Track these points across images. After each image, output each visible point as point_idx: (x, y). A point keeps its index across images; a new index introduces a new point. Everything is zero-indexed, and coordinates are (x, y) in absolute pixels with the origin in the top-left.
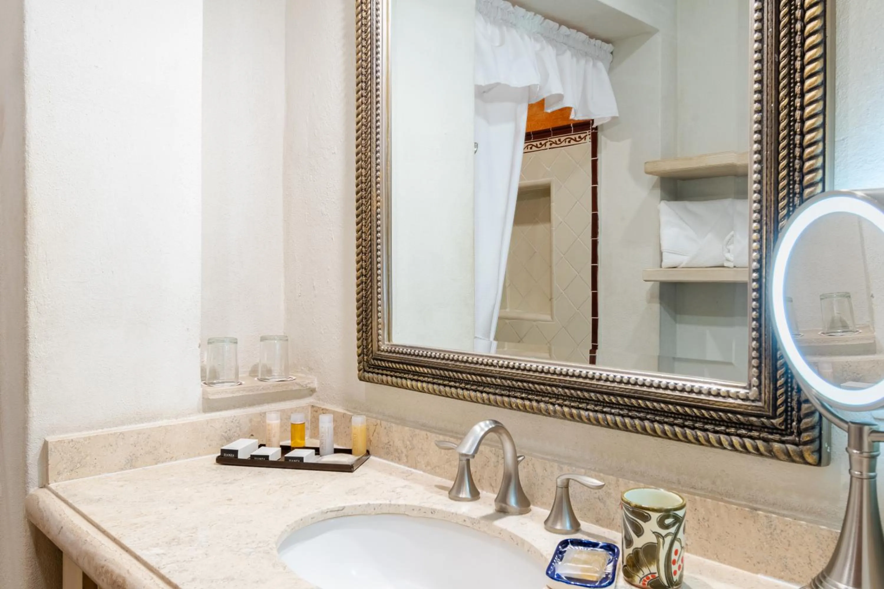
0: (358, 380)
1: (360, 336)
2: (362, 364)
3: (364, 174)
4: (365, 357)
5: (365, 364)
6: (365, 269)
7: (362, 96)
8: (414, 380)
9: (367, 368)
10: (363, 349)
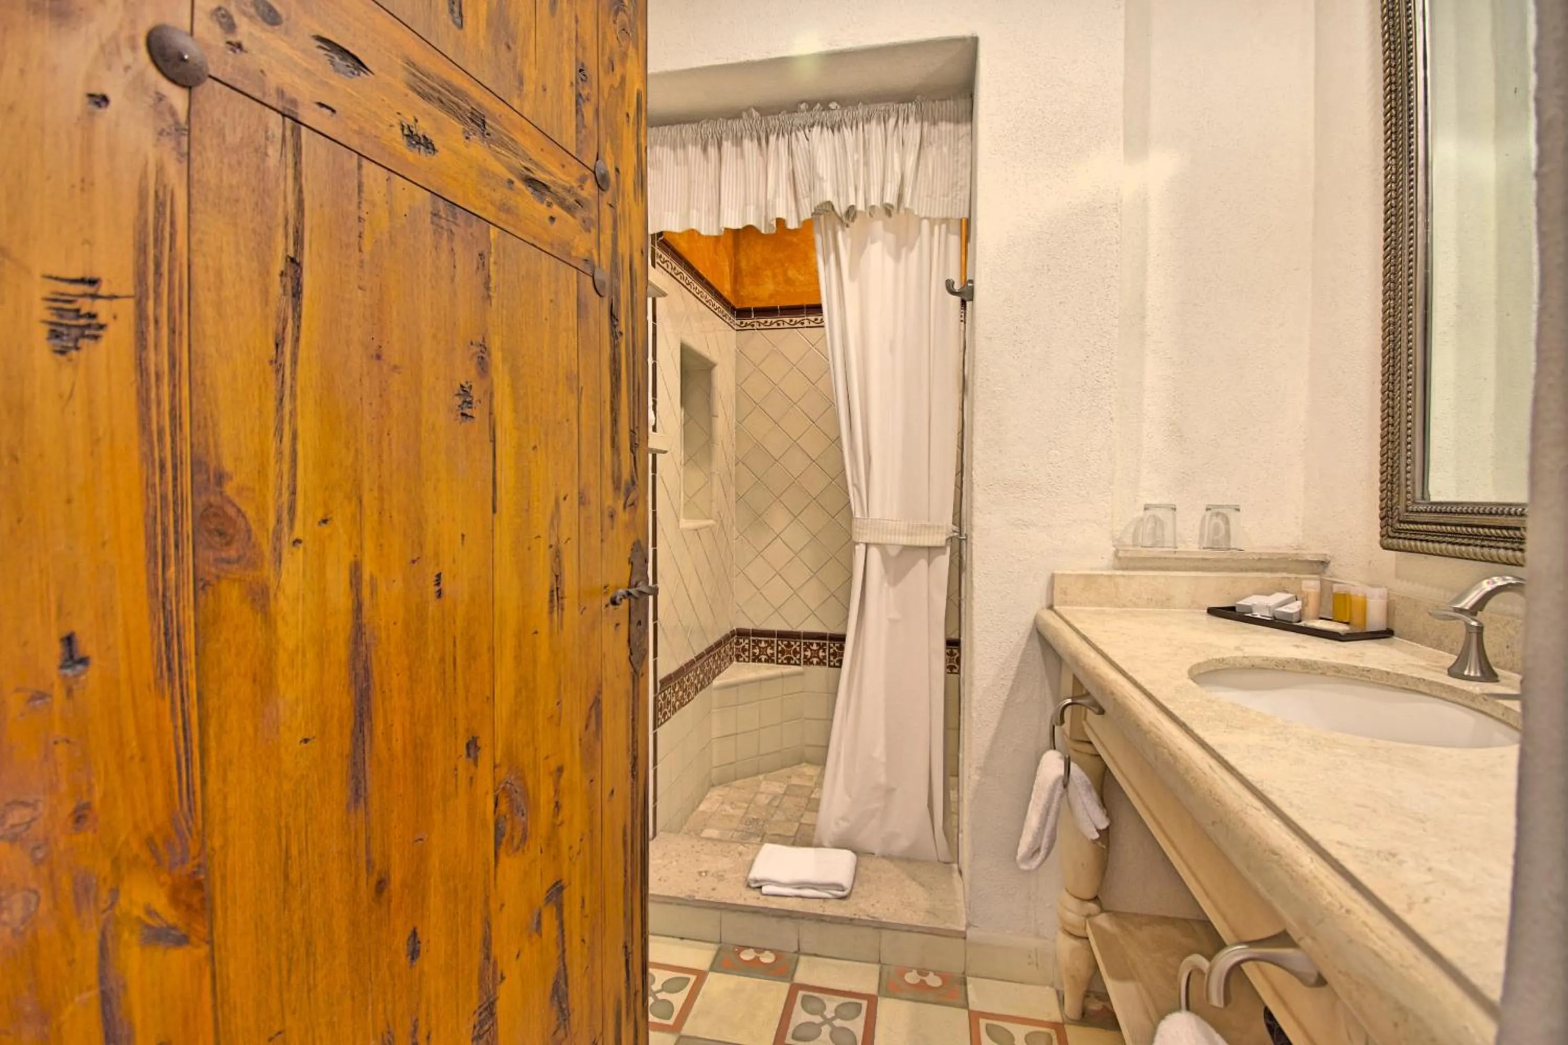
0: (1381, 549)
1: (1384, 496)
2: (1385, 529)
3: (1392, 305)
4: (1390, 520)
5: (1390, 529)
6: (1393, 417)
7: (1392, 216)
8: (1457, 543)
9: (1391, 534)
10: (1387, 511)
